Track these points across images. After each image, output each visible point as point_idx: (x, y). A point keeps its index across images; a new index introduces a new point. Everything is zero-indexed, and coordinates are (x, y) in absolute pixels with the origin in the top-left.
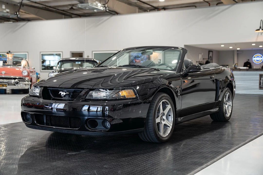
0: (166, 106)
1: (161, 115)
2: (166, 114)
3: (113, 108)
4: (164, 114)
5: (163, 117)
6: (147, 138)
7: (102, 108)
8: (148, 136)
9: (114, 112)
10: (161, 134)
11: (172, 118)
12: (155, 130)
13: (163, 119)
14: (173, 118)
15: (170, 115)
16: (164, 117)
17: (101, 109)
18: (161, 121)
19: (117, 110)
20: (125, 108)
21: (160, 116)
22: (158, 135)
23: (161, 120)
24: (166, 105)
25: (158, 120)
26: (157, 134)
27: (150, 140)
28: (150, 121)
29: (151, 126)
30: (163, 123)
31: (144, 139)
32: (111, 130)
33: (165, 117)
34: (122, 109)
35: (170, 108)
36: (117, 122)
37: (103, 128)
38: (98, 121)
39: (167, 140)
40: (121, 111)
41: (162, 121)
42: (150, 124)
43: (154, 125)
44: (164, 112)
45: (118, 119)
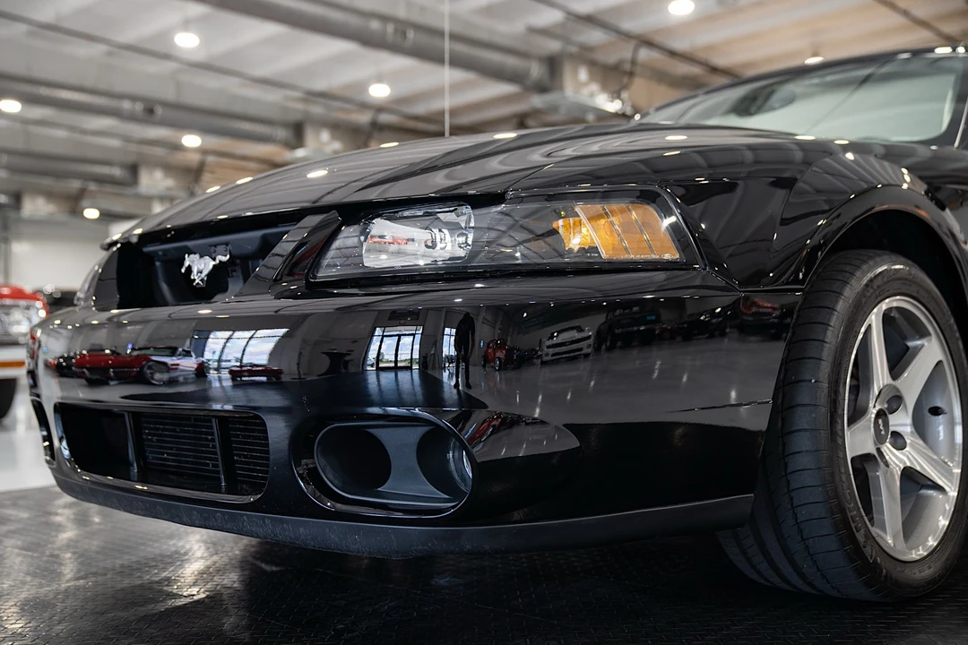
0: (910, 344)
1: (878, 407)
2: (910, 400)
3: (501, 347)
4: (895, 401)
5: (891, 417)
6: (787, 570)
7: (418, 338)
8: (786, 551)
9: (511, 374)
10: (890, 537)
11: (952, 424)
12: (843, 511)
13: (896, 435)
14: (959, 430)
15: (936, 411)
16: (901, 421)
17: (417, 347)
18: (879, 450)
19: (544, 363)
20: (617, 354)
21: (873, 412)
22: (868, 551)
23: (879, 439)
24: (905, 338)
25: (858, 440)
26: (860, 537)
27: (810, 584)
28: (802, 442)
29: (808, 479)
30: (897, 459)
31: (759, 573)
32: (477, 509)
33: (909, 420)
34: (587, 355)
35: (940, 363)
36: (544, 448)
37: (430, 490)
38: (387, 436)
39: (932, 582)
40: (583, 368)
41: (887, 448)
42: (804, 461)
43: (832, 475)
44: (898, 383)
45: (557, 428)
